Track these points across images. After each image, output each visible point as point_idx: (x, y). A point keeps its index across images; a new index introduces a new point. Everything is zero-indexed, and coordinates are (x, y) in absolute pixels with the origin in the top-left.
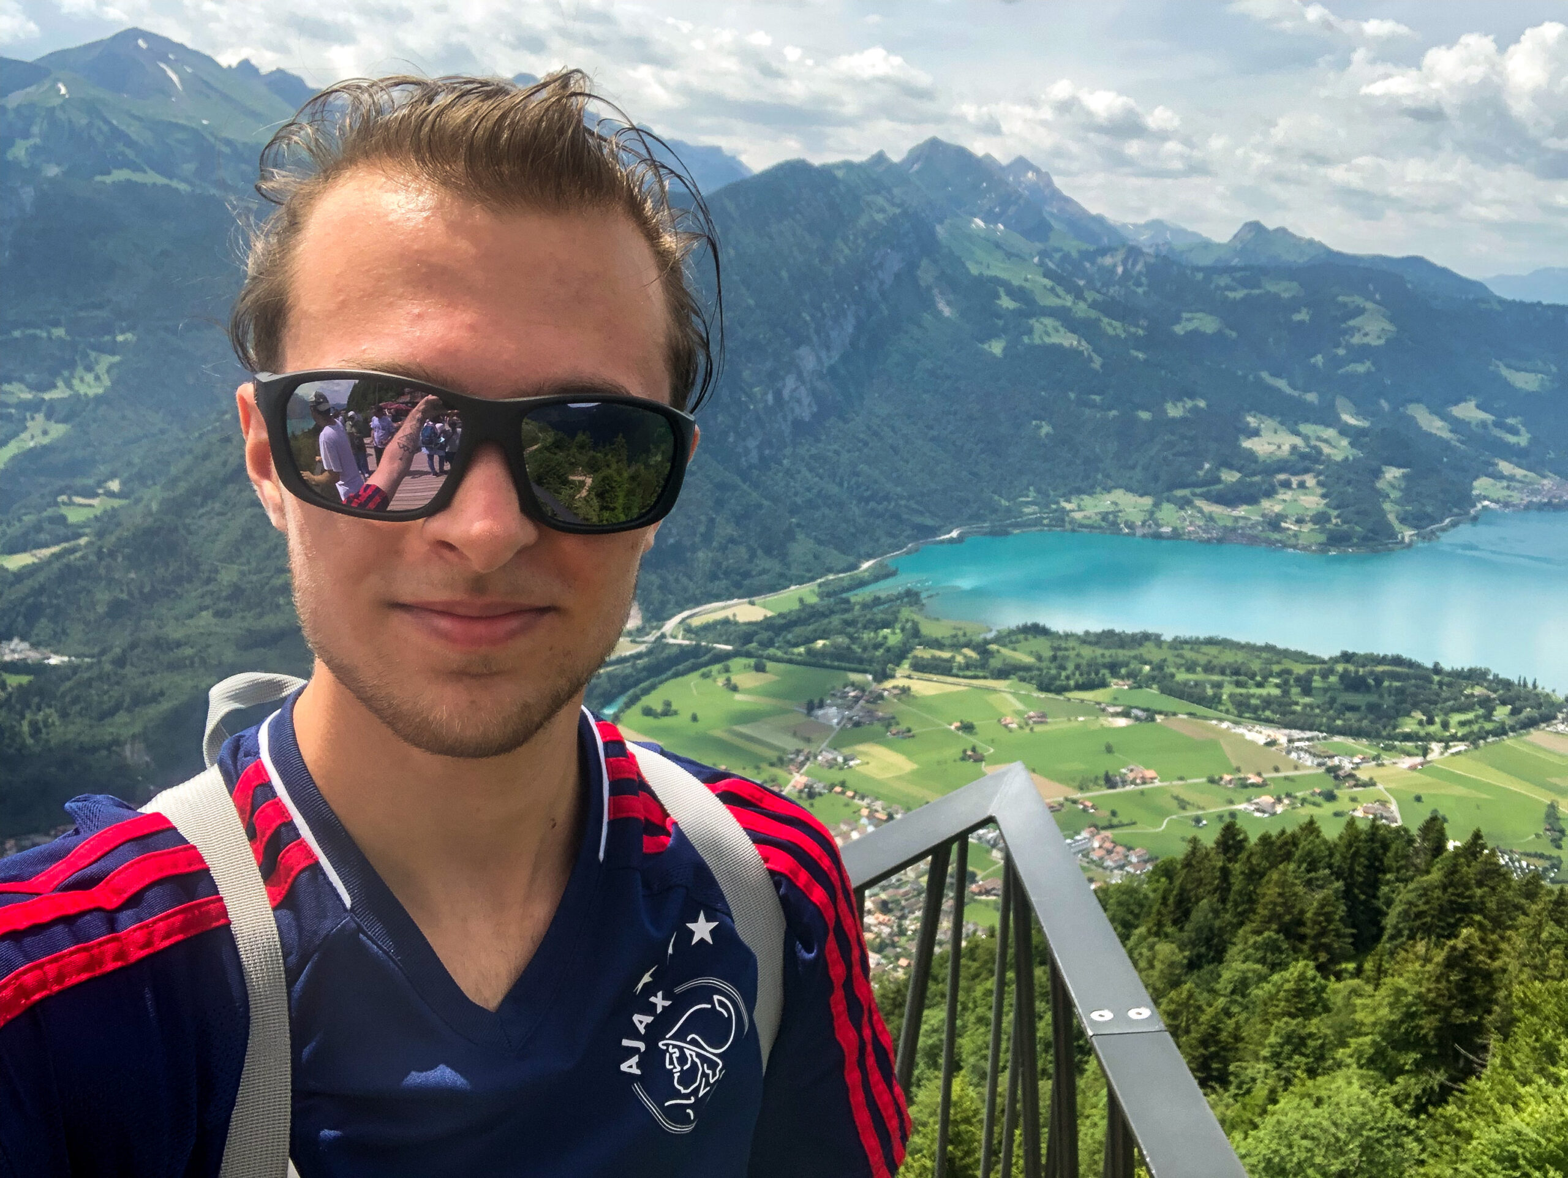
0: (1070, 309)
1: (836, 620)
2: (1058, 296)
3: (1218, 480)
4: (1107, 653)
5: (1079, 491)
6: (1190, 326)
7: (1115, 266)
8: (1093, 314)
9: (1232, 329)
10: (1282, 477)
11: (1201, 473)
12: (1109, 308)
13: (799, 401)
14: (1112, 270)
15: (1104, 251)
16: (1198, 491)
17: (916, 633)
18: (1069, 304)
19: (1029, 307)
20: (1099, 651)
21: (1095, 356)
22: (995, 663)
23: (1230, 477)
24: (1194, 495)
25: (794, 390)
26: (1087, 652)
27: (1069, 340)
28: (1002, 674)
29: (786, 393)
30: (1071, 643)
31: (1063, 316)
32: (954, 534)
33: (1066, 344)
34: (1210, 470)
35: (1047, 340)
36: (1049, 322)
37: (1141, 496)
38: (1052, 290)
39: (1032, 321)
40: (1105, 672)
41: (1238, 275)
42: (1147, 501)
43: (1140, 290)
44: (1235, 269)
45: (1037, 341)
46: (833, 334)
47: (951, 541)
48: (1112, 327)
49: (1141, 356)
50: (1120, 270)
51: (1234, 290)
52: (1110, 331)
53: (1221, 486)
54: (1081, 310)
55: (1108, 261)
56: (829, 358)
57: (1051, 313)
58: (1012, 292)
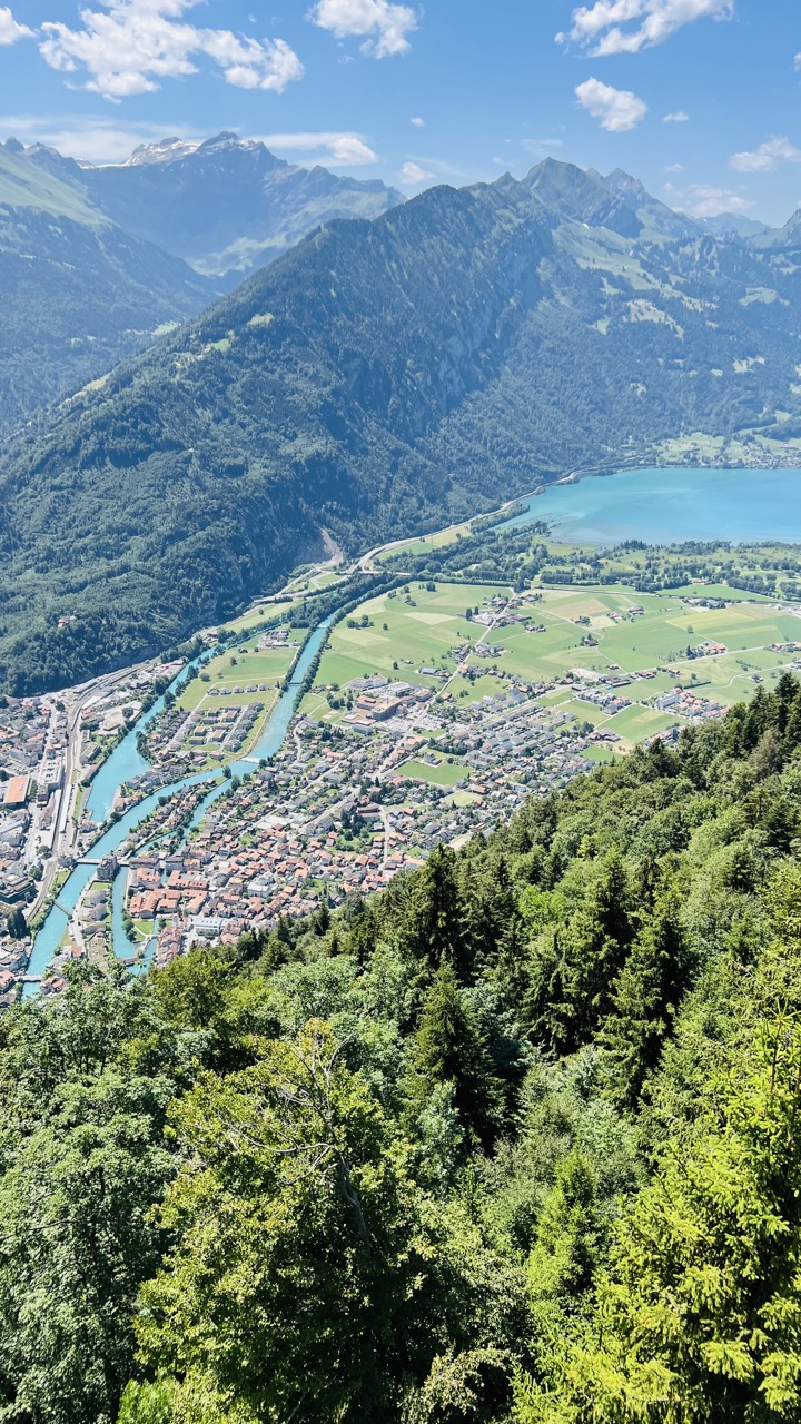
0: (658, 292)
1: (485, 549)
2: (648, 281)
3: (774, 421)
4: (689, 559)
5: (667, 436)
6: (752, 299)
7: (694, 254)
8: (677, 294)
9: (785, 298)
11: (760, 415)
12: (689, 288)
13: (451, 381)
14: (691, 258)
15: (684, 242)
16: (758, 430)
17: (545, 554)
18: (658, 287)
19: (627, 292)
20: (682, 558)
21: (678, 328)
22: (604, 572)
23: (783, 416)
24: (755, 433)
25: (446, 373)
26: (673, 559)
27: (656, 316)
28: (610, 580)
29: (441, 375)
30: (662, 553)
31: (654, 297)
32: (571, 477)
33: (656, 320)
34: (768, 413)
35: (641, 318)
36: (641, 302)
37: (715, 437)
38: (645, 277)
39: (629, 303)
40: (688, 573)
41: (791, 253)
42: (719, 441)
43: (713, 272)
44: (789, 249)
45: (633, 319)
46: (476, 325)
47: (570, 483)
48: (693, 304)
49: (714, 325)
50: (697, 256)
51: (788, 266)
52: (690, 307)
53: (776, 425)
54: (668, 292)
55: (688, 250)
56: (473, 345)
57: (644, 295)
58: (613, 281)
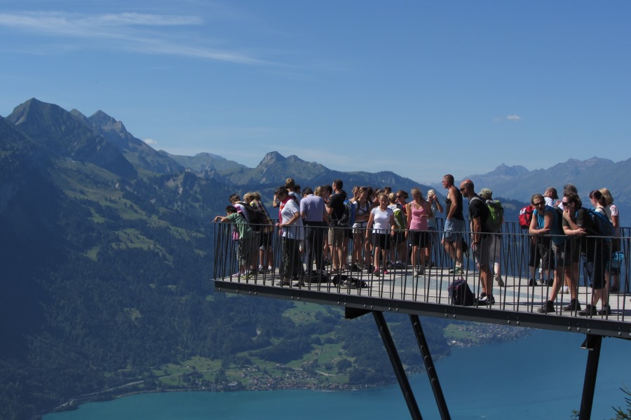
0: (145, 222)
2: (136, 212)
3: (269, 344)
5: (165, 361)
7: (177, 187)
8: (163, 223)
10: (314, 336)
11: (254, 339)
12: (175, 219)
14: (175, 191)
15: (168, 178)
16: (254, 352)
18: (145, 218)
19: (115, 221)
21: (168, 256)
23: (276, 341)
24: (252, 355)
27: (147, 244)
31: (142, 226)
33: (145, 247)
34: (260, 336)
35: (131, 246)
36: (129, 231)
37: (212, 360)
38: (131, 207)
39: (120, 233)
42: (217, 364)
43: (197, 205)
44: (264, 186)
45: (123, 246)
48: (178, 232)
49: (202, 253)
50: (181, 190)
52: (178, 237)
53: (270, 347)
54: (155, 221)
55: (171, 184)
57: (132, 224)
58: (100, 210)
